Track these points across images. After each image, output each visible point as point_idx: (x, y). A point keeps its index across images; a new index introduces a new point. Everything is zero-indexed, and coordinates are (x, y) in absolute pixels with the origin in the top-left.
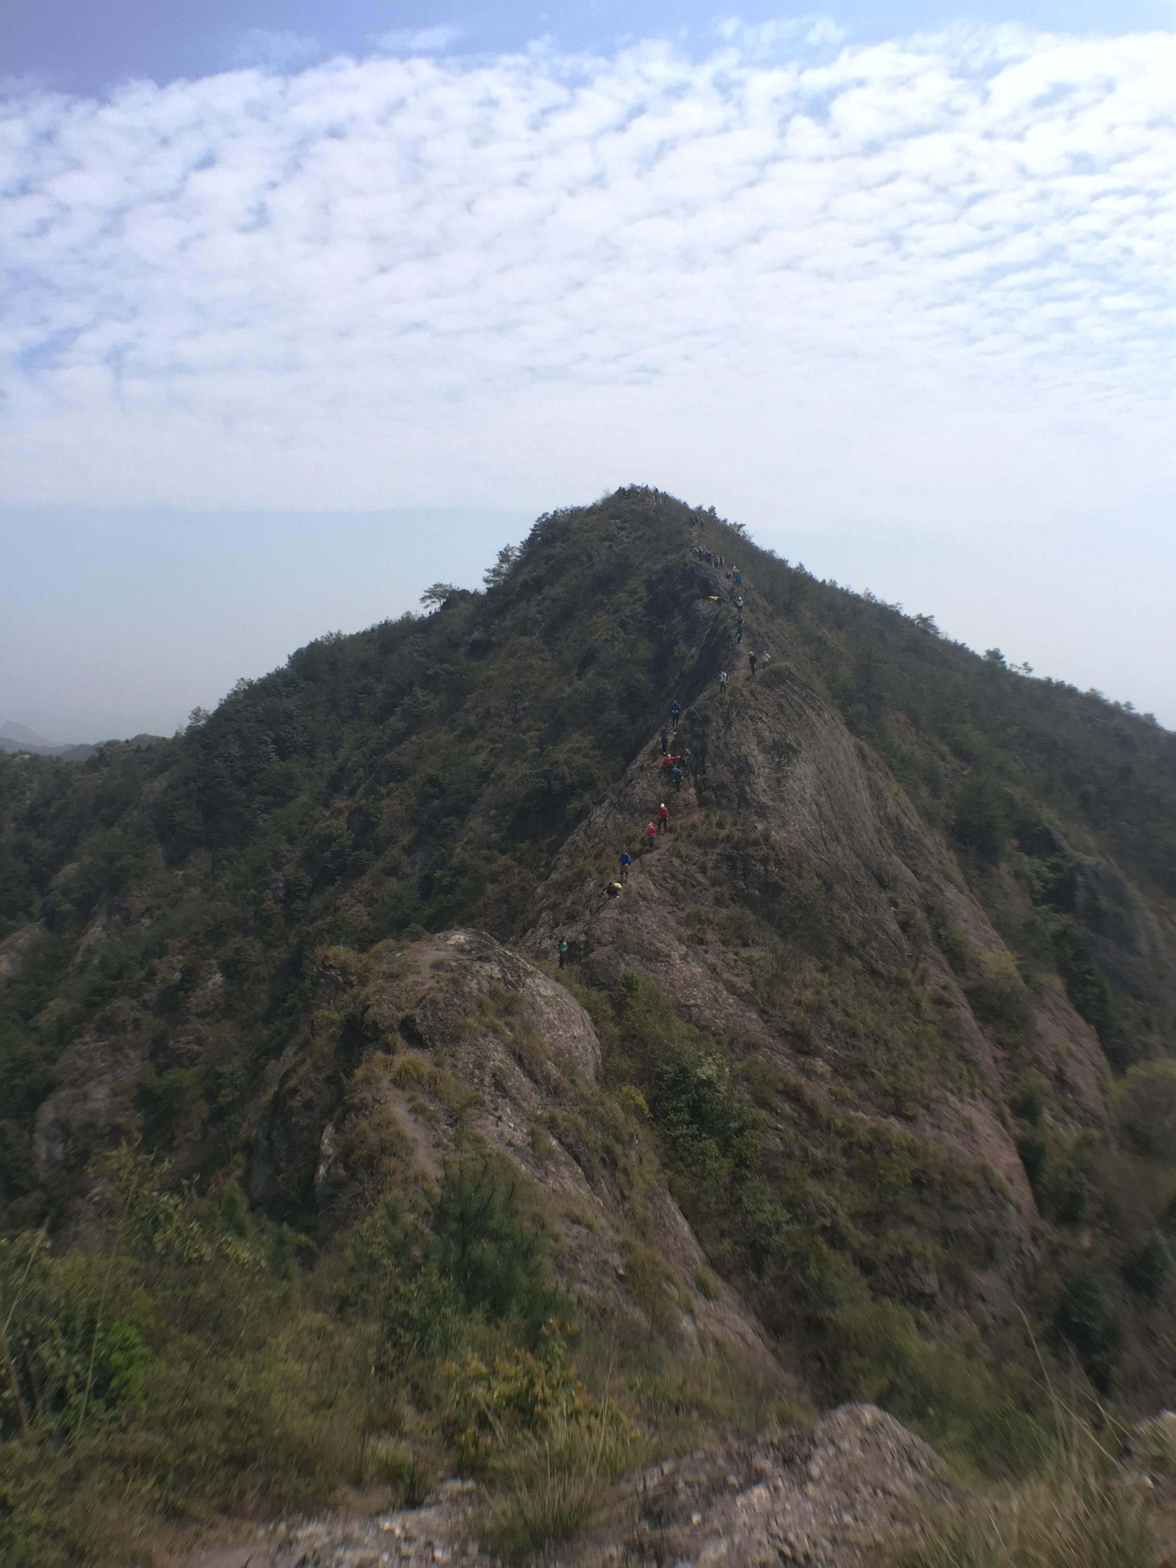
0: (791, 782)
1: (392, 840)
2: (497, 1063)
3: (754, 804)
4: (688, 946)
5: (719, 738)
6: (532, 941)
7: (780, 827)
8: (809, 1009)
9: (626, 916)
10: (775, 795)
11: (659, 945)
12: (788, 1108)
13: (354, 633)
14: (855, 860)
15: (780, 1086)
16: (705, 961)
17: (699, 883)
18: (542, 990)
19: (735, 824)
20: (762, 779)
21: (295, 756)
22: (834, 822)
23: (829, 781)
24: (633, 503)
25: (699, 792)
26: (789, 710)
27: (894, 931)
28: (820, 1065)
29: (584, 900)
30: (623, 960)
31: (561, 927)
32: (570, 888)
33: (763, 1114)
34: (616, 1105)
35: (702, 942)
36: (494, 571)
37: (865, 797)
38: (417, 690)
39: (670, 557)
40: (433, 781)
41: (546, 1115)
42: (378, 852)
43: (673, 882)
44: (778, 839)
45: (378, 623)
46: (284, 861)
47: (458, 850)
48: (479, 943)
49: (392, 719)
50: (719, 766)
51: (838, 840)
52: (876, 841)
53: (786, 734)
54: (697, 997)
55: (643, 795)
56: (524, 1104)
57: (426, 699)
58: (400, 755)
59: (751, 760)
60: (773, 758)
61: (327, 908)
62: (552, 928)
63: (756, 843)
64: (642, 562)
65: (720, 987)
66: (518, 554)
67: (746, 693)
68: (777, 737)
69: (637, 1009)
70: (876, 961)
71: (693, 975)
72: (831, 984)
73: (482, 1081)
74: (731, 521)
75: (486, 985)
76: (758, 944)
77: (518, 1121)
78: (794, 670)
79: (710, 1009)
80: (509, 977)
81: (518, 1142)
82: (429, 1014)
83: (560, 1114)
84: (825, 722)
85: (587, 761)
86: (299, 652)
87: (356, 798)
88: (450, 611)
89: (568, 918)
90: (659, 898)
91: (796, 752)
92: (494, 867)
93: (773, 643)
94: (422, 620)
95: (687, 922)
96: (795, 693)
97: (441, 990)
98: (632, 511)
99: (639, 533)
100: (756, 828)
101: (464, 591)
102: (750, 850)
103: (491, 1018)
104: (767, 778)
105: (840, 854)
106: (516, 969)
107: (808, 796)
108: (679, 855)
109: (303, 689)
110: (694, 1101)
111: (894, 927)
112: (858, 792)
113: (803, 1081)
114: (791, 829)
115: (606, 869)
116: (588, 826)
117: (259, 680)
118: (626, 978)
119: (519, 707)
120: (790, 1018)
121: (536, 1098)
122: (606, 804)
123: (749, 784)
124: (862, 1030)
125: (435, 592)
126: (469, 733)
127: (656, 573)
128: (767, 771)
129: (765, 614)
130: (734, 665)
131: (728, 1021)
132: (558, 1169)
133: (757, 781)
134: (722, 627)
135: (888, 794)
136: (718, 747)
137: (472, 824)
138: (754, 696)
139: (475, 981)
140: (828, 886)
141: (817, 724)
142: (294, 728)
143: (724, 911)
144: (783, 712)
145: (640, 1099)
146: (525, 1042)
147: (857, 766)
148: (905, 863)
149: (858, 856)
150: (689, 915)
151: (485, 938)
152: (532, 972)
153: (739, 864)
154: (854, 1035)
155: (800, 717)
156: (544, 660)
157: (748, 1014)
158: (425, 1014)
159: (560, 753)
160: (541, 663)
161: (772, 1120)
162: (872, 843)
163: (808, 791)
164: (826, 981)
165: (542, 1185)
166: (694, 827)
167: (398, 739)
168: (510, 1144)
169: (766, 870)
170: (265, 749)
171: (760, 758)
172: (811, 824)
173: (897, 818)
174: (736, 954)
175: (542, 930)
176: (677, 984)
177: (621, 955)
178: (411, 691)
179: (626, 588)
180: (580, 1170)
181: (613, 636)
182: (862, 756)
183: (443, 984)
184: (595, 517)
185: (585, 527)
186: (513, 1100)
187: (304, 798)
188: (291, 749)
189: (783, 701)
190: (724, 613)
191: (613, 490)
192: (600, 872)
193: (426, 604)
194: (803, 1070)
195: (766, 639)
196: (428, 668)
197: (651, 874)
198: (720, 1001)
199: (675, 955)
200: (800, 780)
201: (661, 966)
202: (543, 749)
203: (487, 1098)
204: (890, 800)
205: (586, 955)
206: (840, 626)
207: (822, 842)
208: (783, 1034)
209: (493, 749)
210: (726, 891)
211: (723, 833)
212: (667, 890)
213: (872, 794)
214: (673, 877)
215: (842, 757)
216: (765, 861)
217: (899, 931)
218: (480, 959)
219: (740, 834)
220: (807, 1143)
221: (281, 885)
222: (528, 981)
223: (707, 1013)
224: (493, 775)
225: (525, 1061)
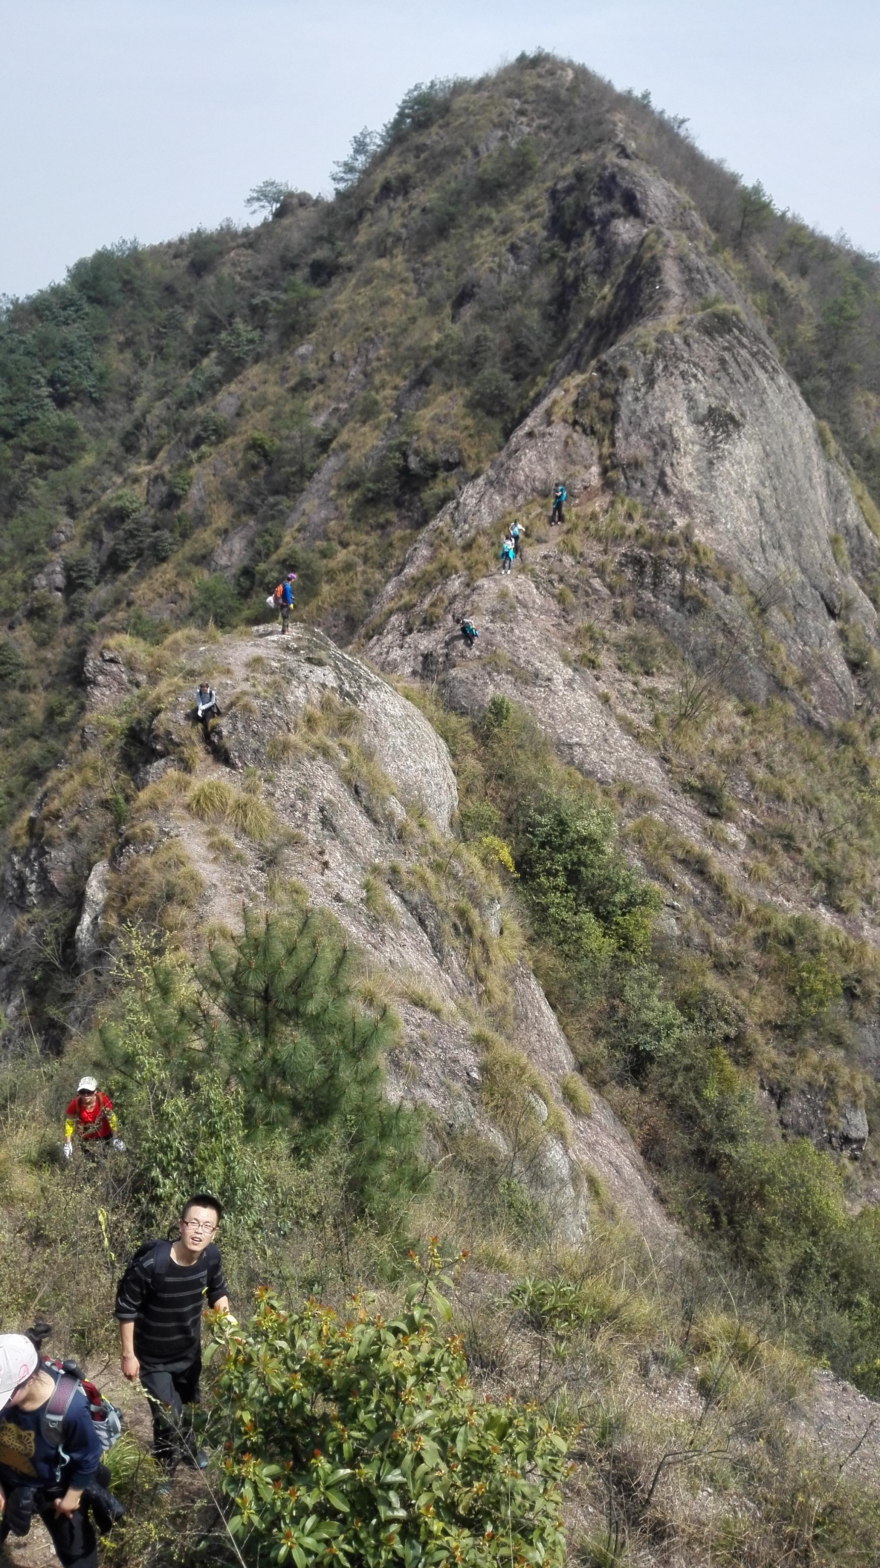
0: (728, 465)
1: (202, 520)
2: (326, 794)
3: (676, 492)
4: (575, 670)
5: (637, 399)
6: (377, 649)
7: (706, 524)
8: (723, 760)
9: (499, 625)
10: (705, 482)
11: (538, 665)
12: (686, 880)
13: (156, 243)
14: (799, 577)
15: (680, 854)
16: (595, 690)
17: (595, 591)
18: (388, 707)
19: (646, 516)
20: (689, 459)
21: (78, 405)
22: (779, 525)
23: (778, 468)
24: (540, 76)
25: (605, 471)
26: (733, 369)
27: (842, 673)
28: (732, 832)
29: (446, 602)
30: (492, 680)
31: (415, 635)
32: (429, 586)
33: (657, 886)
34: (476, 861)
35: (593, 664)
36: (346, 164)
37: (820, 495)
38: (239, 324)
39: (584, 157)
40: (255, 446)
41: (386, 865)
42: (184, 536)
43: (561, 586)
44: (703, 540)
45: (189, 231)
46: (62, 537)
47: (287, 539)
48: (310, 641)
49: (206, 362)
50: (633, 438)
51: (781, 548)
52: (829, 554)
53: (726, 401)
54: (582, 735)
55: (531, 470)
56: (358, 849)
57: (250, 336)
58: (215, 409)
59: (677, 433)
60: (706, 431)
61: (117, 602)
62: (404, 635)
63: (673, 543)
64: (546, 162)
65: (613, 724)
66: (379, 142)
67: (678, 340)
68: (714, 403)
69: (506, 743)
70: (815, 708)
71: (579, 707)
72: (752, 732)
73: (306, 815)
74: (669, 114)
75: (316, 696)
76: (664, 673)
77: (350, 869)
78: (743, 316)
79: (598, 750)
80: (347, 687)
81: (346, 895)
82: (239, 725)
83: (404, 865)
84: (780, 389)
85: (457, 433)
86: (81, 265)
87: (157, 463)
88: (286, 221)
89: (424, 622)
90: (542, 606)
91: (737, 425)
92: (332, 564)
93: (715, 282)
94: (246, 233)
95: (577, 638)
96: (744, 346)
97: (257, 696)
98: (537, 87)
99: (545, 121)
100: (674, 523)
101: (304, 194)
102: (666, 552)
103: (320, 736)
104: (696, 459)
105: (782, 567)
106: (356, 678)
107: (747, 487)
108: (573, 552)
109: (87, 314)
110: (573, 864)
111: (842, 669)
112: (813, 487)
113: (709, 850)
114: (721, 528)
115: (477, 563)
116: (456, 508)
117: (28, 298)
118: (494, 703)
119: (372, 355)
120: (699, 769)
121: (374, 844)
122: (481, 481)
123: (672, 465)
124: (790, 792)
125: (263, 195)
126: (304, 385)
127: (564, 178)
128: (697, 448)
129: (706, 244)
130: (661, 308)
131: (619, 767)
132: (398, 936)
133: (683, 461)
134: (649, 255)
135: (849, 495)
136: (634, 412)
137: (306, 506)
138: (689, 345)
139: (302, 689)
140: (761, 607)
141: (769, 391)
142: (76, 367)
143: (624, 629)
144: (725, 370)
145: (506, 854)
146: (364, 770)
147: (814, 451)
148: (863, 589)
149: (804, 571)
150: (578, 631)
151: (318, 636)
152: (377, 684)
153: (649, 570)
154: (779, 797)
155: (747, 378)
156: (407, 294)
157: (645, 761)
158: (234, 725)
159: (424, 419)
160: (403, 296)
161: (667, 896)
162: (824, 556)
163: (748, 479)
164: (748, 728)
165: (377, 953)
166: (594, 517)
167: (213, 386)
168: (338, 898)
169: (683, 580)
170: (37, 392)
171: (690, 430)
172: (747, 523)
173: (857, 528)
174: (635, 684)
175: (390, 637)
176: (559, 716)
177: (489, 674)
178: (230, 324)
179: (523, 198)
180: (426, 938)
181: (500, 266)
182: (823, 443)
183: (260, 689)
184: (486, 94)
185: (472, 107)
186: (345, 842)
187: (89, 460)
188: (72, 394)
189: (727, 356)
190: (653, 236)
191: (513, 57)
192: (469, 568)
193: (252, 209)
194: (710, 835)
195: (707, 276)
196: (253, 296)
197: (534, 575)
198: (611, 741)
199: (558, 680)
200: (740, 463)
201: (539, 692)
202: (400, 414)
203: (312, 838)
204: (851, 503)
205: (445, 669)
206: (803, 272)
207: (759, 548)
208: (688, 788)
209: (336, 410)
210: (628, 602)
211: (631, 528)
212: (554, 596)
213: (829, 493)
214: (561, 580)
215: (796, 439)
216: (682, 567)
217: (847, 672)
218: (309, 660)
219: (652, 531)
220: (709, 928)
221: (58, 569)
222: (372, 694)
223: (594, 756)
224: (334, 445)
225: (364, 794)
